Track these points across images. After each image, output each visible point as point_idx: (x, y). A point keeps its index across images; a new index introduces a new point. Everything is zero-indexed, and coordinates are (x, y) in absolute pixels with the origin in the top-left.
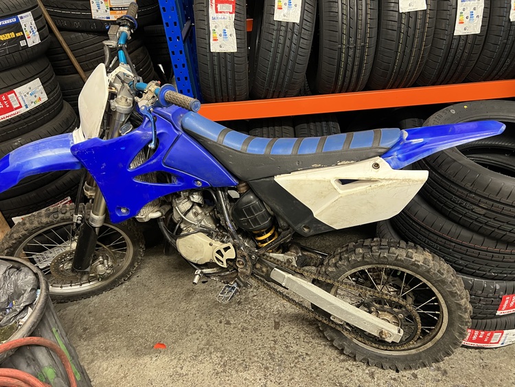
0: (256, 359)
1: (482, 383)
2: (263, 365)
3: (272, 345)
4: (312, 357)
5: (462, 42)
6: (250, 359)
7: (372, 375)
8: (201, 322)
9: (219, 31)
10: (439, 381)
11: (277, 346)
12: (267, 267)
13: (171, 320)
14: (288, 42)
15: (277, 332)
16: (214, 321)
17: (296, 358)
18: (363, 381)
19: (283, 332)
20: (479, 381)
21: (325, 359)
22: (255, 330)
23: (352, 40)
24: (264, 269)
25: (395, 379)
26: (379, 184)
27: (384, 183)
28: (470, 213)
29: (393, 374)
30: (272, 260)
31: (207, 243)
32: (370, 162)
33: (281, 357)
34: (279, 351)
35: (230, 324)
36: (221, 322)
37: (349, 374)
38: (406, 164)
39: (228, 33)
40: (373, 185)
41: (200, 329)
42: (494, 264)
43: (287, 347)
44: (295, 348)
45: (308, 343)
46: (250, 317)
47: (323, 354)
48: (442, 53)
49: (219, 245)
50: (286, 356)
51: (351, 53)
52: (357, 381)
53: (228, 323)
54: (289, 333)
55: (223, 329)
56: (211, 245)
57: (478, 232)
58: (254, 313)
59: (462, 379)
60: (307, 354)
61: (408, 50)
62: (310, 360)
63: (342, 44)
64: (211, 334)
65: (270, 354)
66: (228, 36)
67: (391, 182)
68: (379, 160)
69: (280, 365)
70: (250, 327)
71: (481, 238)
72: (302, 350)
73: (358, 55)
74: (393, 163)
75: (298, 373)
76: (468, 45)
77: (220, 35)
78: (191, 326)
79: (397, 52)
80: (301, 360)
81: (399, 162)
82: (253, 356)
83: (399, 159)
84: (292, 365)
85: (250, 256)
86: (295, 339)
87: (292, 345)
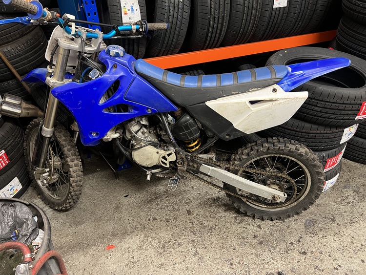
0: (184, 237)
1: (320, 215)
2: (190, 239)
3: (191, 226)
4: (219, 226)
5: (277, 12)
6: (180, 238)
7: (259, 227)
8: (135, 224)
9: (128, 7)
10: (297, 220)
11: (194, 225)
13: (111, 228)
14: (176, 14)
15: (191, 217)
16: (144, 220)
17: (210, 229)
18: (255, 232)
19: (194, 215)
20: (318, 214)
21: (228, 225)
22: (176, 219)
23: (217, 12)
25: (273, 226)
26: (278, 102)
28: (311, 112)
29: (271, 223)
32: (270, 89)
33: (200, 231)
34: (197, 227)
35: (157, 219)
36: (149, 220)
37: (246, 230)
39: (134, 9)
40: (274, 103)
41: (136, 228)
42: (323, 141)
43: (201, 224)
44: (207, 224)
45: (214, 218)
46: (169, 212)
47: (226, 222)
48: (266, 20)
50: (202, 230)
51: (216, 21)
52: (252, 233)
53: (155, 219)
54: (199, 215)
55: (153, 224)
57: (315, 123)
58: (171, 208)
59: (309, 215)
60: (215, 225)
61: (249, 18)
62: (219, 228)
63: (211, 15)
64: (146, 229)
65: (191, 231)
66: (135, 11)
67: (285, 100)
68: (276, 86)
69: (201, 237)
70: (171, 218)
71: (316, 126)
72: (211, 223)
73: (220, 22)
74: (285, 88)
75: (215, 238)
76: (281, 14)
77: (129, 10)
78: (129, 228)
79: (242, 19)
80: (213, 230)
82: (181, 236)
83: (289, 85)
84: (209, 234)
86: (204, 218)
87: (204, 222)
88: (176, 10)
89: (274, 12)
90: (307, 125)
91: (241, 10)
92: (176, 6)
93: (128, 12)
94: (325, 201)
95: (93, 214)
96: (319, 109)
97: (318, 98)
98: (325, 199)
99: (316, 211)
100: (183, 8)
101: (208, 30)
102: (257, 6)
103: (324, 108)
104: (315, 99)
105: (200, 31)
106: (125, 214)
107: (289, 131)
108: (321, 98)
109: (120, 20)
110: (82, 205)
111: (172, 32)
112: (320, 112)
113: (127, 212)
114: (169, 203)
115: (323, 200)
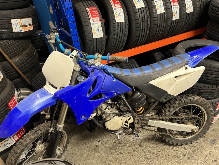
0: (142, 162)
1: (217, 135)
2: (146, 163)
3: (144, 154)
4: (161, 152)
5: (175, 22)
6: (140, 163)
7: (185, 148)
8: (110, 158)
9: (96, 29)
10: (205, 141)
11: (146, 154)
12: (146, 121)
13: (96, 163)
14: (122, 30)
15: (143, 148)
16: (115, 155)
17: (156, 155)
18: (183, 152)
19: (145, 147)
20: (215, 136)
21: (166, 150)
22: (134, 151)
23: (144, 26)
24: (145, 122)
25: (192, 147)
26: (191, 74)
27: (192, 73)
28: (209, 78)
29: (191, 145)
30: (147, 117)
31: (120, 119)
32: (184, 68)
33: (151, 157)
34: (148, 155)
35: (122, 153)
36: (118, 154)
37: (178, 152)
38: (195, 65)
39: (99, 30)
40: (188, 75)
41: (111, 161)
42: (216, 93)
43: (150, 152)
44: (153, 152)
45: (156, 147)
46: (128, 147)
47: (164, 149)
48: (169, 27)
49: (125, 119)
50: (152, 156)
51: (143, 31)
52: (182, 153)
53: (121, 153)
54: (147, 147)
55: (121, 157)
56: (121, 120)
57: (211, 84)
58: (129, 145)
59: (210, 137)
60: (159, 151)
61: (160, 27)
62: (161, 153)
63: (140, 28)
64: (118, 161)
65: (146, 158)
66: (100, 31)
67: (194, 73)
68: (187, 66)
69: (152, 160)
70: (131, 151)
71: (212, 86)
72: (156, 151)
73: (145, 31)
74: (191, 66)
75: (161, 160)
76: (176, 23)
77: (96, 31)
78: (107, 161)
79: (157, 28)
80: (158, 155)
81: (193, 65)
82: (140, 162)
83: (192, 64)
84: (157, 158)
85: (141, 119)
86: (151, 148)
87: (152, 151)
88: (122, 28)
89: (173, 22)
90: (207, 85)
91: (156, 23)
92: (121, 25)
93: (96, 32)
94: (217, 127)
95: (82, 155)
96: (214, 76)
97: (212, 70)
98: (216, 125)
99: (214, 134)
100: (125, 26)
101: (139, 36)
102: (164, 21)
103: (217, 75)
104: (211, 71)
105: (134, 38)
106: (102, 153)
107: (196, 90)
108: (215, 70)
109: (92, 37)
110: (73, 151)
111: (120, 40)
112: (214, 77)
113: (103, 151)
114: (127, 142)
115: (216, 126)
